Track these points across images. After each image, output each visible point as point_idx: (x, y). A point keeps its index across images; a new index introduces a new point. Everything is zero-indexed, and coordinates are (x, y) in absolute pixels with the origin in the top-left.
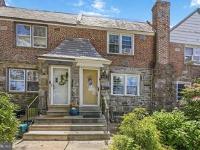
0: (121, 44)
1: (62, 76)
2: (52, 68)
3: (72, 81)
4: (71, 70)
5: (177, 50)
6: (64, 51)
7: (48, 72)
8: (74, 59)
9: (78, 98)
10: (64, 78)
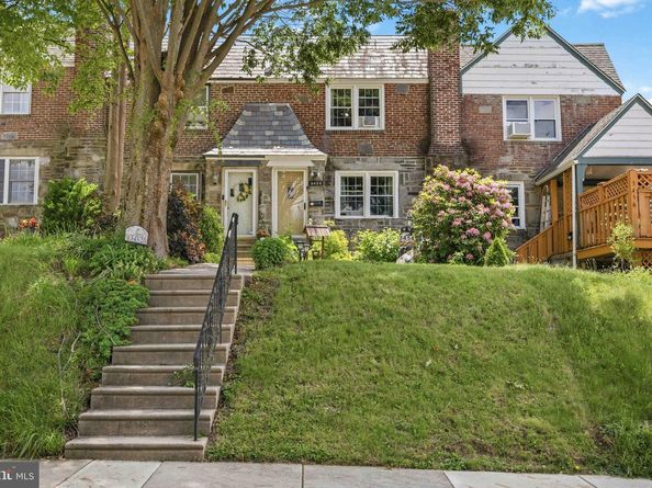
0: (355, 107)
1: (241, 185)
2: (226, 172)
3: (260, 195)
4: (259, 174)
5: (483, 110)
6: (246, 141)
7: (220, 180)
8: (263, 156)
9: (270, 223)
10: (246, 188)
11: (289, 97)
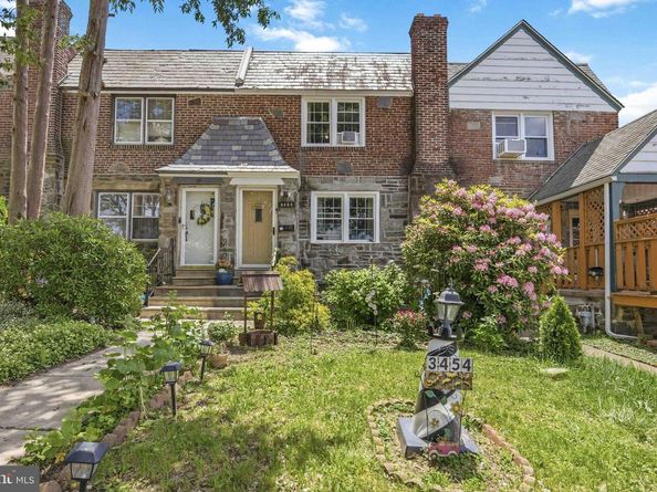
2: (184, 191)
3: (222, 217)
4: (221, 193)
5: (471, 126)
6: (209, 155)
7: (176, 201)
8: (226, 173)
9: (233, 251)
11: (262, 110)
